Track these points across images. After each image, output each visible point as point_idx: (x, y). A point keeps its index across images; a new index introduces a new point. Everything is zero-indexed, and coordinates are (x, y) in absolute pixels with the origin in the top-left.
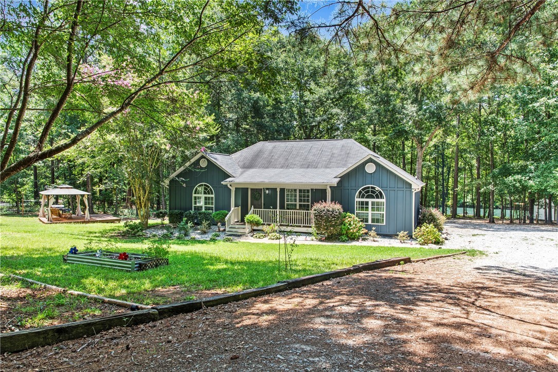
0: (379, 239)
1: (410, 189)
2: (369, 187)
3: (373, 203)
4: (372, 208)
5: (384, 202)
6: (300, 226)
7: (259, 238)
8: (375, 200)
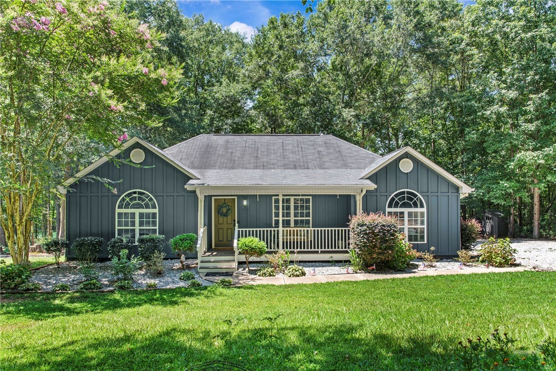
0: (438, 264)
1: (456, 194)
2: (403, 193)
3: (410, 214)
4: (409, 220)
5: (424, 212)
6: (317, 252)
7: (270, 275)
8: (413, 210)
